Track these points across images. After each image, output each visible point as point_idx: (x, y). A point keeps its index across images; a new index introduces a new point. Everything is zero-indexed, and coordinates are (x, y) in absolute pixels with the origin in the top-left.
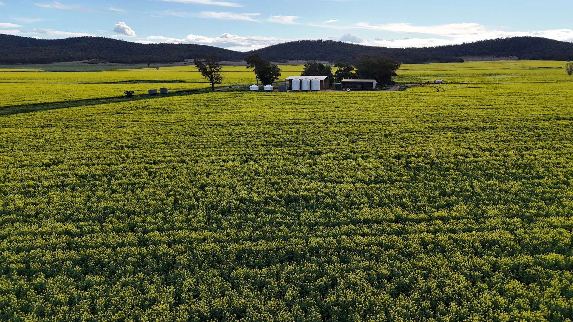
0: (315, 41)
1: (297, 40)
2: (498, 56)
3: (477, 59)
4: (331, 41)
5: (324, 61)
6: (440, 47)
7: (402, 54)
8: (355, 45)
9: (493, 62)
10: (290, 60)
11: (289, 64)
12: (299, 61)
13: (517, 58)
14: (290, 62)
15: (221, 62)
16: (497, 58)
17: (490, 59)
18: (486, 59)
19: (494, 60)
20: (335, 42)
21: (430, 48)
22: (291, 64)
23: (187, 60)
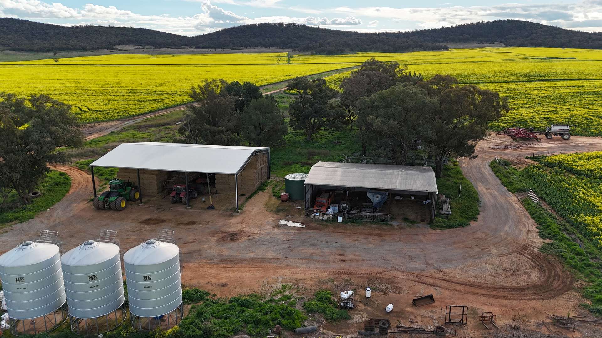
0: (275, 24)
1: (254, 23)
2: (482, 42)
3: (459, 46)
4: (294, 24)
5: (286, 48)
6: (417, 31)
7: (378, 41)
8: (322, 30)
9: (478, 49)
10: (246, 46)
11: (243, 52)
12: (256, 48)
13: (503, 44)
14: (246, 50)
15: (161, 49)
16: (481, 45)
17: (474, 45)
18: (468, 45)
19: (479, 47)
20: (298, 25)
21: (405, 33)
22: (246, 52)
23: (115, 47)
